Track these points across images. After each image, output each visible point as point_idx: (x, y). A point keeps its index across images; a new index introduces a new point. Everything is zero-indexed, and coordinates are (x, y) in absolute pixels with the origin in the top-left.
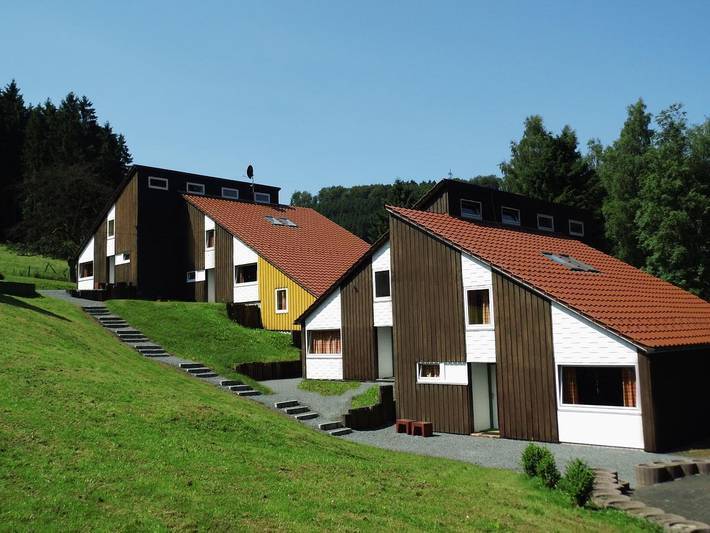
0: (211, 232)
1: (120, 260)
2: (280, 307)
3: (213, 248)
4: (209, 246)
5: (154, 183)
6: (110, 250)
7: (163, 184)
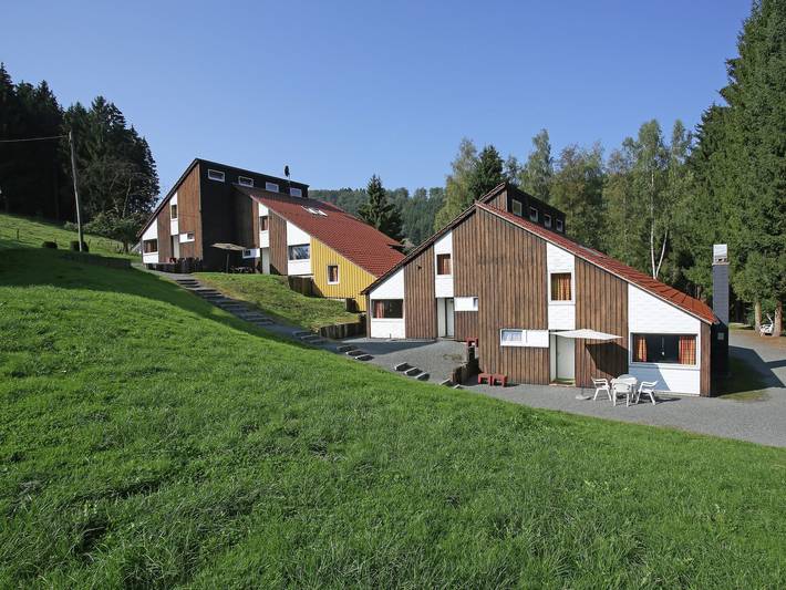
0: (264, 218)
1: (184, 238)
2: (332, 280)
3: (267, 231)
4: (263, 229)
5: (213, 174)
6: (174, 229)
7: (220, 176)
